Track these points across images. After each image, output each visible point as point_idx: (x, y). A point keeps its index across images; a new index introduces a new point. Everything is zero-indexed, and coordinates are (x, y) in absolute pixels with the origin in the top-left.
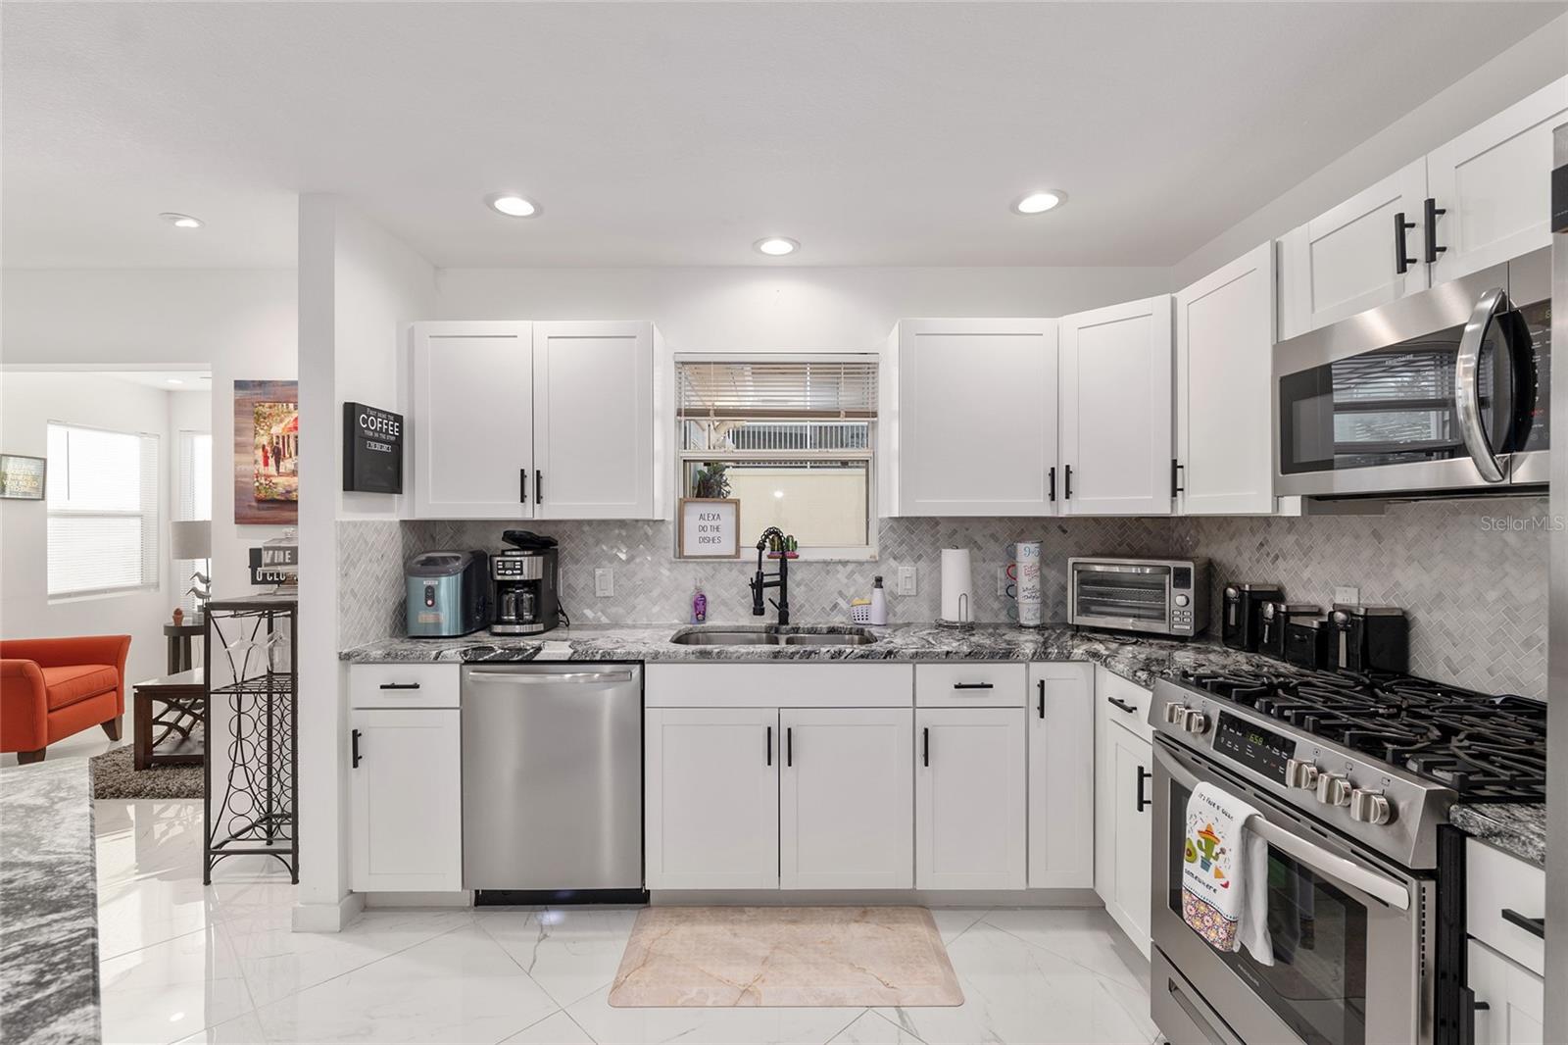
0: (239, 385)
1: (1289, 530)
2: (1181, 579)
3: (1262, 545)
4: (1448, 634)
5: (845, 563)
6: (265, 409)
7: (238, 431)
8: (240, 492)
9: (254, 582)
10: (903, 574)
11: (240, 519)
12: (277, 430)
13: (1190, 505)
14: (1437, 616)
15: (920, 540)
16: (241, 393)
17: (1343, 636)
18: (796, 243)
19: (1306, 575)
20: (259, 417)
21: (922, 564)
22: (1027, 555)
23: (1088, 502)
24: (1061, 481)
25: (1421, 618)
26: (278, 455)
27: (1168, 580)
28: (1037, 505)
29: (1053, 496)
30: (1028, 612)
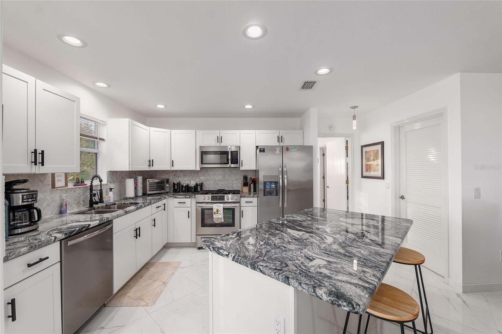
1: (181, 172)
3: (175, 175)
4: (208, 184)
14: (206, 182)
15: (114, 177)
17: (199, 186)
18: (109, 86)
19: (185, 179)
21: (115, 184)
22: (140, 179)
23: (156, 167)
24: (151, 163)
25: (204, 183)
27: (165, 182)
28: (146, 168)
29: (150, 166)
30: (140, 193)
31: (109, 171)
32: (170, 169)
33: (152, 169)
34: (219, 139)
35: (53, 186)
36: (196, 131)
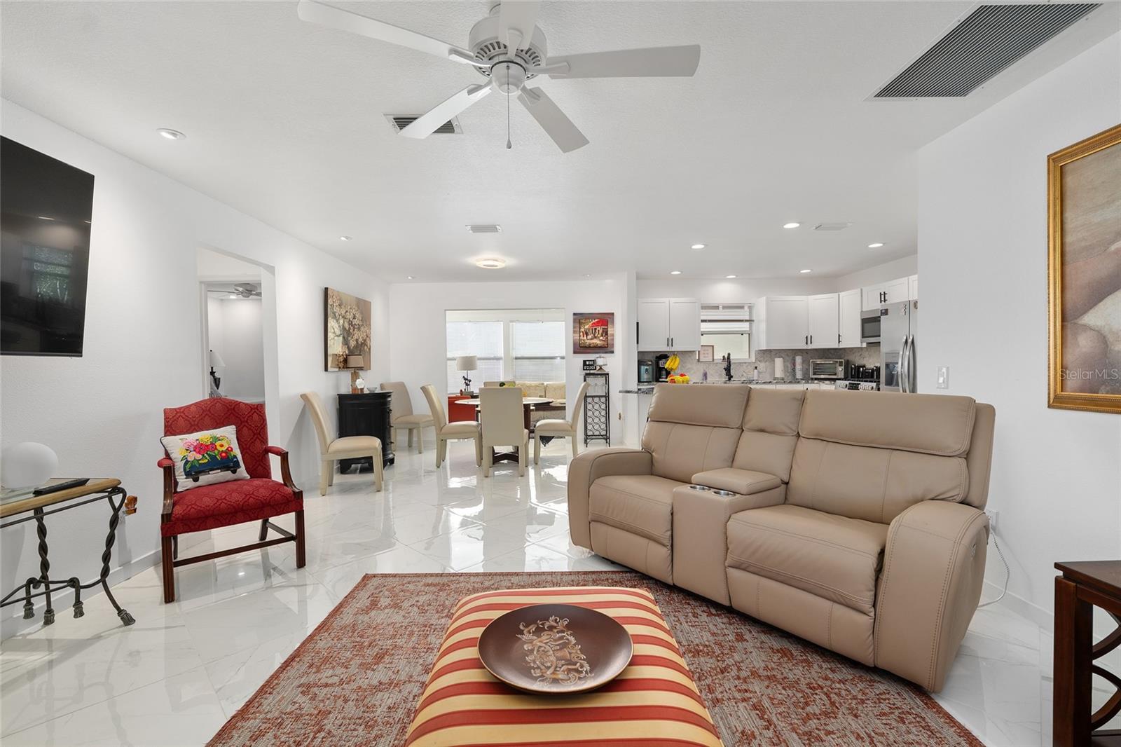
0: (574, 314)
1: (865, 351)
2: (841, 365)
3: (859, 354)
5: (745, 363)
6: (583, 321)
7: (574, 328)
8: (575, 344)
9: (584, 369)
10: (762, 366)
11: (575, 352)
12: (586, 327)
13: (842, 346)
15: (768, 356)
16: (575, 317)
18: (737, 276)
19: (868, 361)
20: (580, 323)
21: (767, 363)
22: (799, 359)
23: (817, 345)
24: (809, 340)
26: (587, 335)
27: (838, 364)
28: (803, 346)
29: (807, 343)
30: (799, 375)
31: (761, 350)
32: (837, 347)
33: (810, 347)
34: (883, 297)
35: (699, 360)
36: (862, 290)
